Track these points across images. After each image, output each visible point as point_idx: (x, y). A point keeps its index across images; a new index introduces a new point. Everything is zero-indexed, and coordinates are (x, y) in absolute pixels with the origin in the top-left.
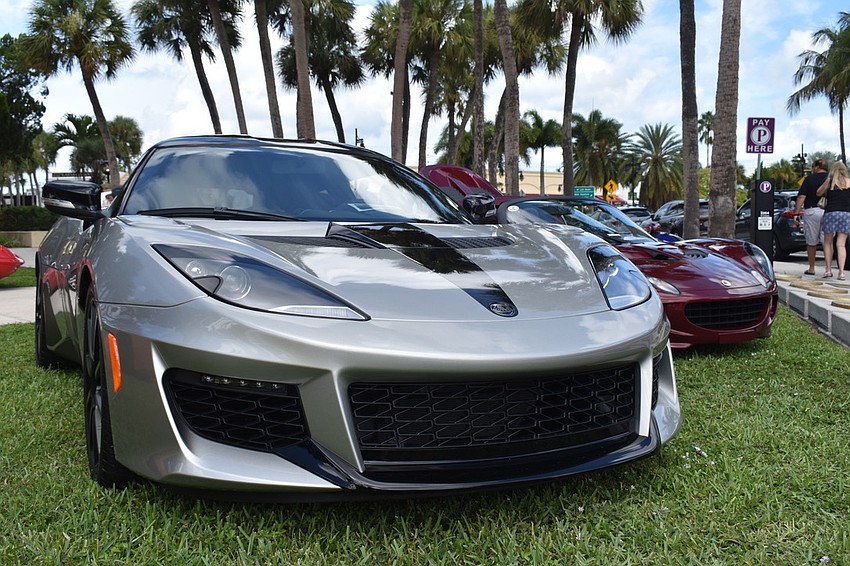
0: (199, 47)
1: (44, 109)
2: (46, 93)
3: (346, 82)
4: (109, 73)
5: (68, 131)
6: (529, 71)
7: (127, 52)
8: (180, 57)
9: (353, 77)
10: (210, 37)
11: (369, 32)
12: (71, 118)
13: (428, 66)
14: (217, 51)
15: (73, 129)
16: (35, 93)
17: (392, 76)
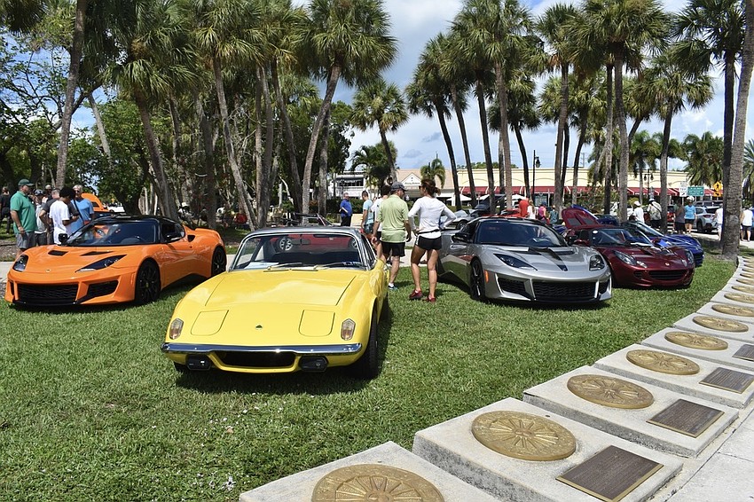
0: (442, 111)
1: (350, 143)
2: (353, 135)
3: (529, 126)
4: (394, 129)
5: (362, 156)
6: (648, 118)
7: (404, 118)
8: (431, 116)
9: (533, 123)
10: (449, 105)
11: (544, 96)
12: (364, 148)
13: (580, 116)
14: (454, 114)
15: (365, 153)
16: (347, 136)
17: (557, 123)
